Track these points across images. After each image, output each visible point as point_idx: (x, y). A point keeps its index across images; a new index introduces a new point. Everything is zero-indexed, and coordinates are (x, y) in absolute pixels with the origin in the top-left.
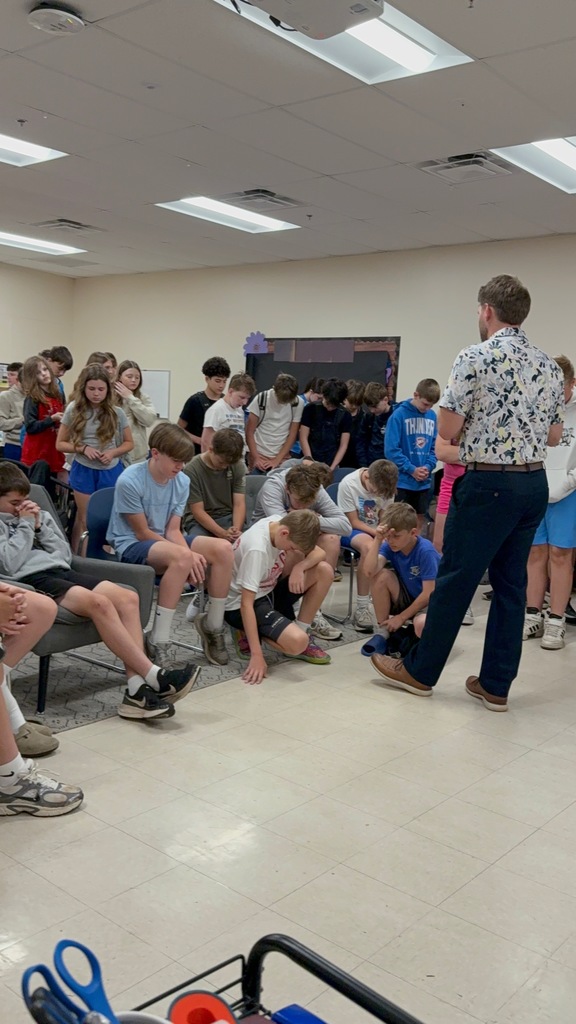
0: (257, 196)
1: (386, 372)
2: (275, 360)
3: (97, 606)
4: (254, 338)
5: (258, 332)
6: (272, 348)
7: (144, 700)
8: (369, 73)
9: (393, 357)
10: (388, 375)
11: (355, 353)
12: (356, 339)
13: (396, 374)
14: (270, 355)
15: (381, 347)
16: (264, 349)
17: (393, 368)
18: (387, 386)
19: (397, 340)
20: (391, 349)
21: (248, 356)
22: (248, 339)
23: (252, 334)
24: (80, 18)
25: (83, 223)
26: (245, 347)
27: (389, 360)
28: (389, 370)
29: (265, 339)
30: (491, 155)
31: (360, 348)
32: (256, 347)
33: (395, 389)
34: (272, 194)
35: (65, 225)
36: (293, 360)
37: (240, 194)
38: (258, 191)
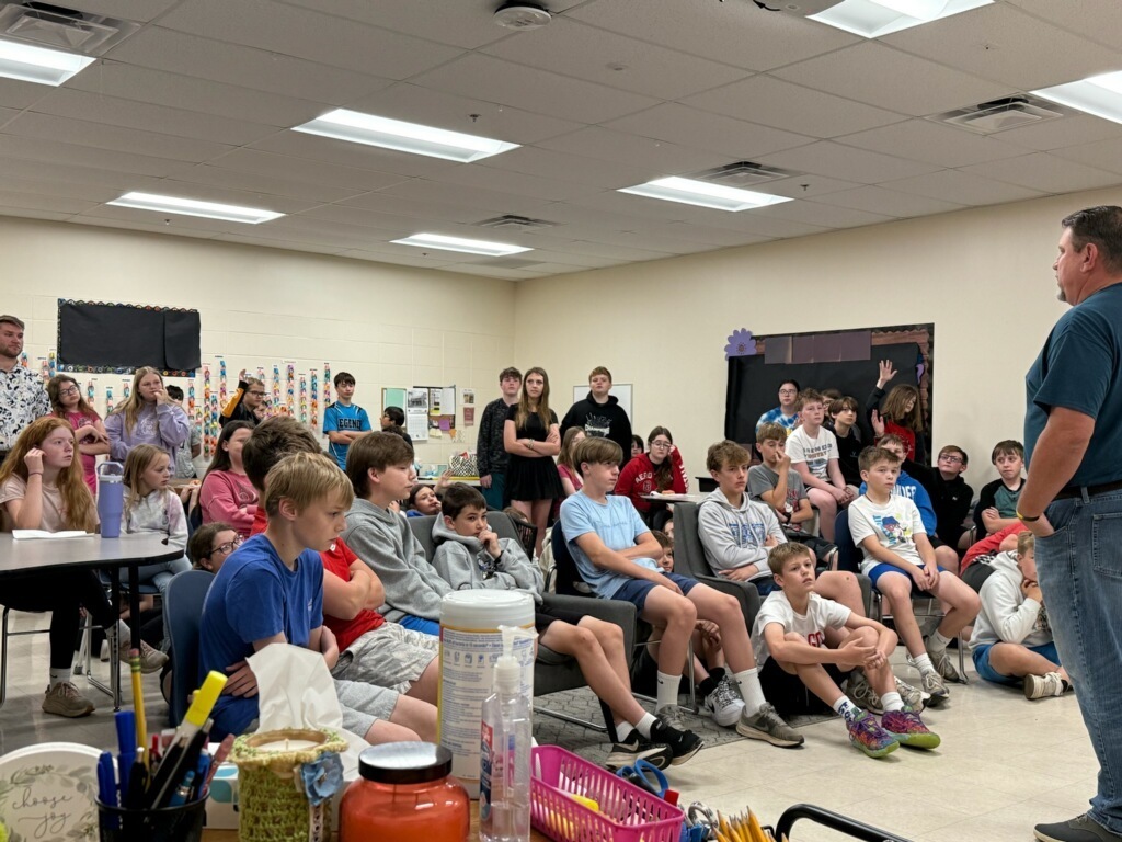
0: (740, 170)
1: (917, 370)
2: (766, 362)
3: (581, 640)
4: (739, 337)
5: (743, 330)
6: (762, 349)
7: (637, 743)
8: (870, 27)
9: (925, 350)
10: (920, 372)
11: (872, 347)
12: (872, 330)
13: (930, 371)
14: (760, 357)
15: (906, 338)
16: (751, 350)
17: (927, 365)
18: (919, 387)
19: (930, 328)
20: (922, 339)
21: (731, 360)
22: (730, 339)
23: (736, 332)
24: (547, 11)
25: (531, 217)
26: (727, 349)
27: (920, 354)
28: (921, 368)
29: (753, 338)
30: (1032, 97)
31: (879, 341)
32: (741, 347)
33: (930, 391)
34: (757, 166)
35: (509, 222)
36: (789, 360)
37: (718, 170)
38: (740, 164)
